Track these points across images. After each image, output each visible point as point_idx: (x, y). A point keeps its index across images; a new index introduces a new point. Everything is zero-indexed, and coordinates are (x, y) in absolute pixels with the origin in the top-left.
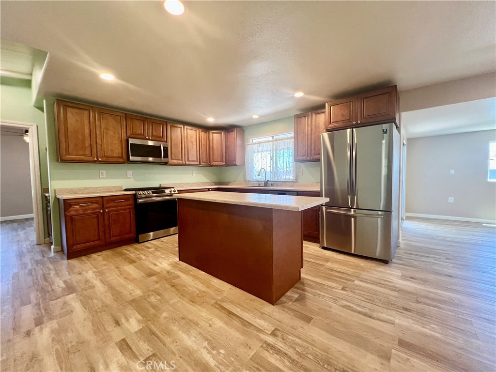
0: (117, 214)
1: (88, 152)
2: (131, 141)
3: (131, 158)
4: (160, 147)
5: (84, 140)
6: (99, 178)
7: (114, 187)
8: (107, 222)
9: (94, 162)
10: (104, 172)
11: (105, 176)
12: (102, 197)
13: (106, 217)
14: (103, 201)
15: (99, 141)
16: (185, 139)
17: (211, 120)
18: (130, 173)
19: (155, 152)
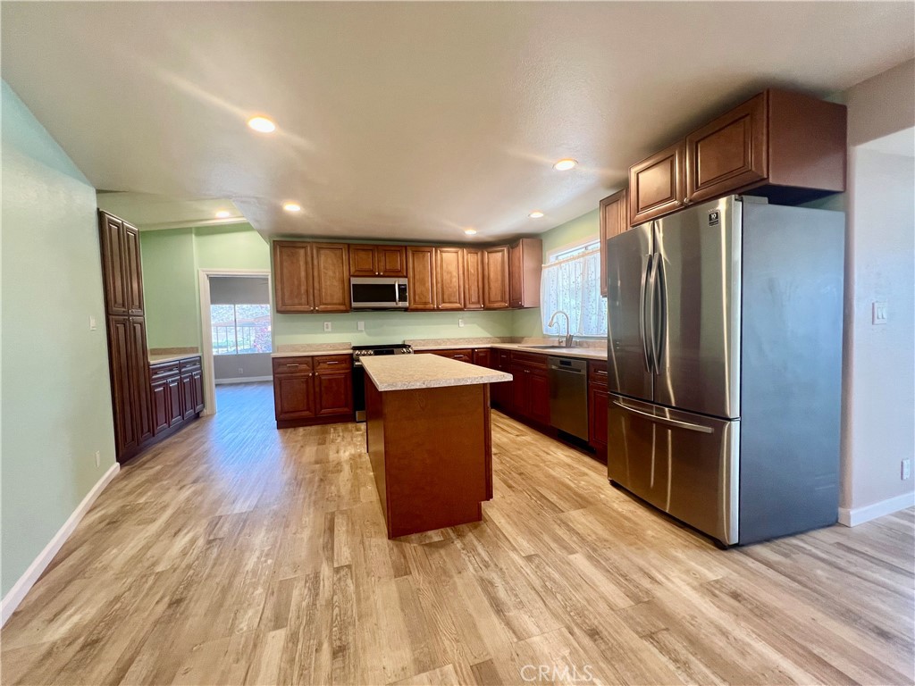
0: (329, 380)
1: (304, 300)
2: (355, 281)
3: (355, 305)
4: (394, 285)
5: (299, 285)
6: (323, 332)
7: (340, 344)
8: (317, 389)
9: (312, 312)
10: (330, 324)
11: (330, 330)
12: (313, 357)
13: (317, 382)
14: (313, 361)
15: (316, 285)
16: (439, 269)
17: (471, 233)
18: (361, 324)
19: (386, 293)
